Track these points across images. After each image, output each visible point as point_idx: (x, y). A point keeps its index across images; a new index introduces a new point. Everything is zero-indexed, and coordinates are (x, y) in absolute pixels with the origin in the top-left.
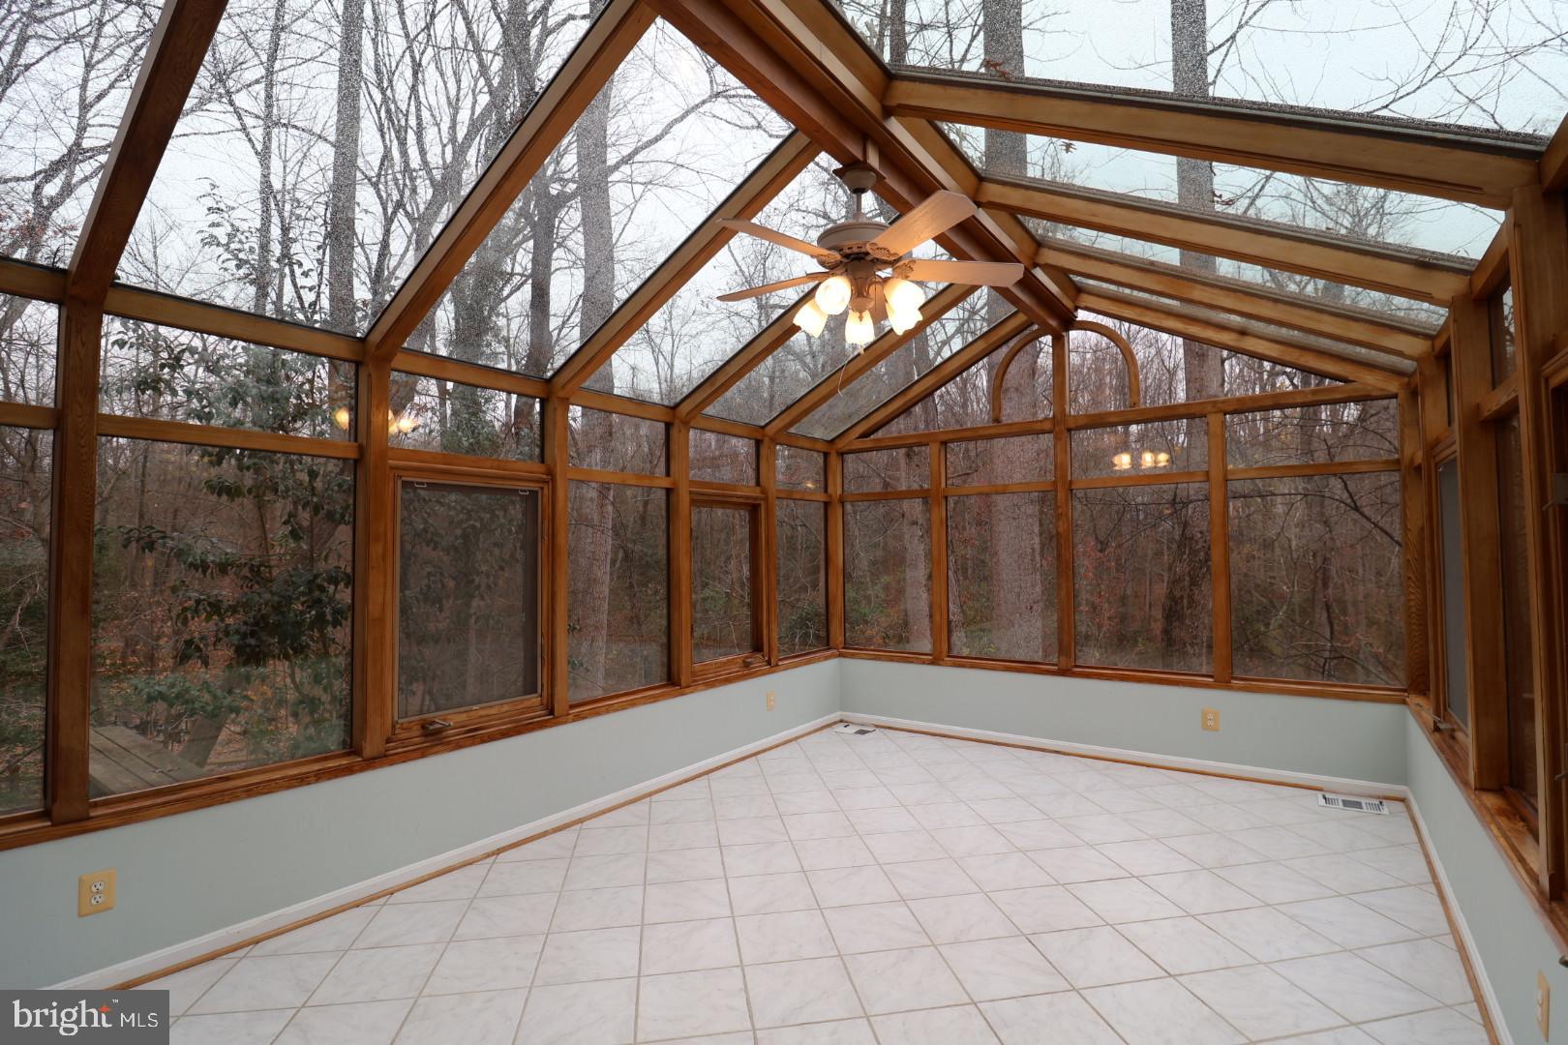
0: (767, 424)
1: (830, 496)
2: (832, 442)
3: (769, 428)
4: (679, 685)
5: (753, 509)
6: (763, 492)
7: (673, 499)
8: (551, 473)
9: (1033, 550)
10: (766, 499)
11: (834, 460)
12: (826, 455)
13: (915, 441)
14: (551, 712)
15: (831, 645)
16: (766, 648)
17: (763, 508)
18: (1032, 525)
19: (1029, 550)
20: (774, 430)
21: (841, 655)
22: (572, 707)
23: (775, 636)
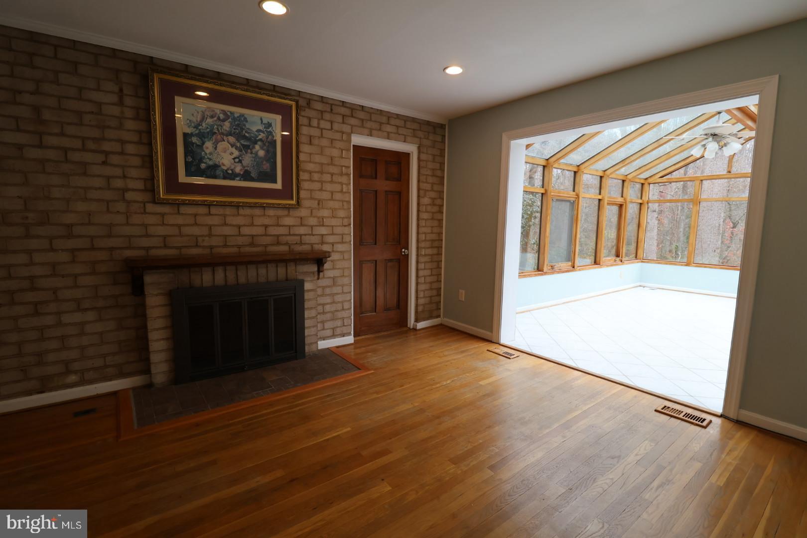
0: (628, 174)
1: (643, 201)
2: (646, 179)
3: (628, 176)
4: (599, 264)
5: (621, 206)
6: (625, 199)
7: (601, 202)
8: (578, 195)
9: (720, 225)
10: (626, 203)
11: (646, 186)
12: (643, 184)
13: (689, 179)
14: (574, 267)
15: (638, 258)
16: (621, 256)
17: (624, 205)
18: (721, 213)
19: (717, 225)
20: (631, 177)
21: (642, 262)
22: (578, 267)
23: (624, 251)
